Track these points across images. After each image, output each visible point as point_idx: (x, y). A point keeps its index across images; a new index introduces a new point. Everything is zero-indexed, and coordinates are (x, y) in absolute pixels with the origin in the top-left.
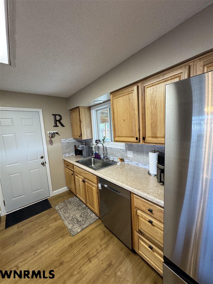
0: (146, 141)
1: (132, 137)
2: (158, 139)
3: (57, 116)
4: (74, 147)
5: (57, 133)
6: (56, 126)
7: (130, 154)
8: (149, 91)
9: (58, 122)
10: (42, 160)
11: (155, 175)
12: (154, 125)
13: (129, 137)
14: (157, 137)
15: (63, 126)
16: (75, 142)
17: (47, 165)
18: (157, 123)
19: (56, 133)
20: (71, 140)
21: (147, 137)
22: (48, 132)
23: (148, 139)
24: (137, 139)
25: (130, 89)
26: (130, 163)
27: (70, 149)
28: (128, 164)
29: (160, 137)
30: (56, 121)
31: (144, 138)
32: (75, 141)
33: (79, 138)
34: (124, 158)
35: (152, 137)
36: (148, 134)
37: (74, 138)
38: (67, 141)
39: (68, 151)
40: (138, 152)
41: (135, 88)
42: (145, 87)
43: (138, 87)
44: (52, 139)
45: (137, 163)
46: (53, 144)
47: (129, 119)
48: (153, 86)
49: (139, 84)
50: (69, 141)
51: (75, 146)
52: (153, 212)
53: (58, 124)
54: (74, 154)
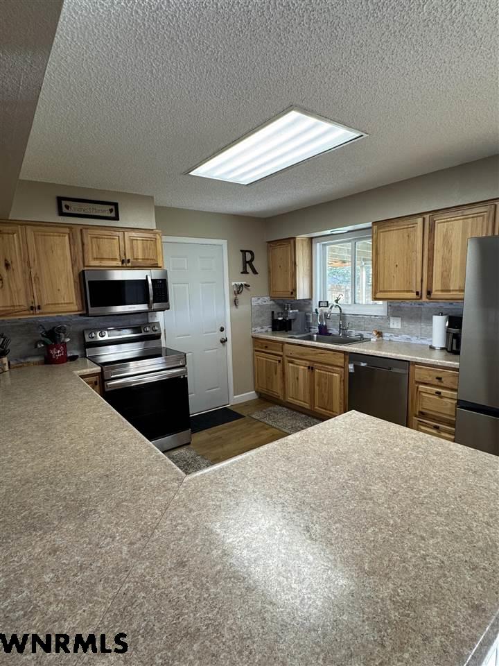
0: (432, 297)
1: (408, 291)
2: (451, 293)
3: (247, 253)
4: (271, 315)
5: (247, 286)
6: (245, 272)
7: (396, 324)
8: (440, 228)
9: (247, 265)
10: (222, 335)
11: (442, 349)
12: (445, 274)
13: (404, 291)
14: (449, 291)
15: (255, 272)
16: (273, 305)
17: (229, 343)
18: (450, 271)
19: (245, 285)
20: (266, 301)
21: (434, 290)
22: (233, 284)
23: (435, 294)
24: (417, 293)
25: (411, 221)
26: (394, 339)
27: (263, 318)
28: (390, 340)
29: (453, 290)
30: (245, 262)
31: (429, 293)
32: (272, 302)
33: (290, 296)
34: (383, 331)
35: (442, 291)
36: (437, 285)
37: (271, 297)
38: (259, 301)
39: (260, 323)
40: (411, 318)
41: (420, 220)
42: (435, 221)
43: (424, 219)
44: (238, 296)
45: (408, 336)
46: (239, 307)
47: (405, 265)
48: (447, 221)
49: (427, 217)
50: (264, 303)
51: (273, 312)
52: (443, 380)
53: (249, 269)
54: (270, 330)
